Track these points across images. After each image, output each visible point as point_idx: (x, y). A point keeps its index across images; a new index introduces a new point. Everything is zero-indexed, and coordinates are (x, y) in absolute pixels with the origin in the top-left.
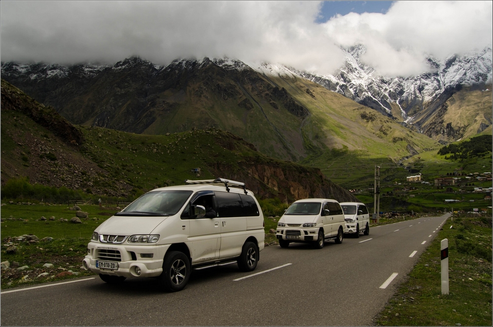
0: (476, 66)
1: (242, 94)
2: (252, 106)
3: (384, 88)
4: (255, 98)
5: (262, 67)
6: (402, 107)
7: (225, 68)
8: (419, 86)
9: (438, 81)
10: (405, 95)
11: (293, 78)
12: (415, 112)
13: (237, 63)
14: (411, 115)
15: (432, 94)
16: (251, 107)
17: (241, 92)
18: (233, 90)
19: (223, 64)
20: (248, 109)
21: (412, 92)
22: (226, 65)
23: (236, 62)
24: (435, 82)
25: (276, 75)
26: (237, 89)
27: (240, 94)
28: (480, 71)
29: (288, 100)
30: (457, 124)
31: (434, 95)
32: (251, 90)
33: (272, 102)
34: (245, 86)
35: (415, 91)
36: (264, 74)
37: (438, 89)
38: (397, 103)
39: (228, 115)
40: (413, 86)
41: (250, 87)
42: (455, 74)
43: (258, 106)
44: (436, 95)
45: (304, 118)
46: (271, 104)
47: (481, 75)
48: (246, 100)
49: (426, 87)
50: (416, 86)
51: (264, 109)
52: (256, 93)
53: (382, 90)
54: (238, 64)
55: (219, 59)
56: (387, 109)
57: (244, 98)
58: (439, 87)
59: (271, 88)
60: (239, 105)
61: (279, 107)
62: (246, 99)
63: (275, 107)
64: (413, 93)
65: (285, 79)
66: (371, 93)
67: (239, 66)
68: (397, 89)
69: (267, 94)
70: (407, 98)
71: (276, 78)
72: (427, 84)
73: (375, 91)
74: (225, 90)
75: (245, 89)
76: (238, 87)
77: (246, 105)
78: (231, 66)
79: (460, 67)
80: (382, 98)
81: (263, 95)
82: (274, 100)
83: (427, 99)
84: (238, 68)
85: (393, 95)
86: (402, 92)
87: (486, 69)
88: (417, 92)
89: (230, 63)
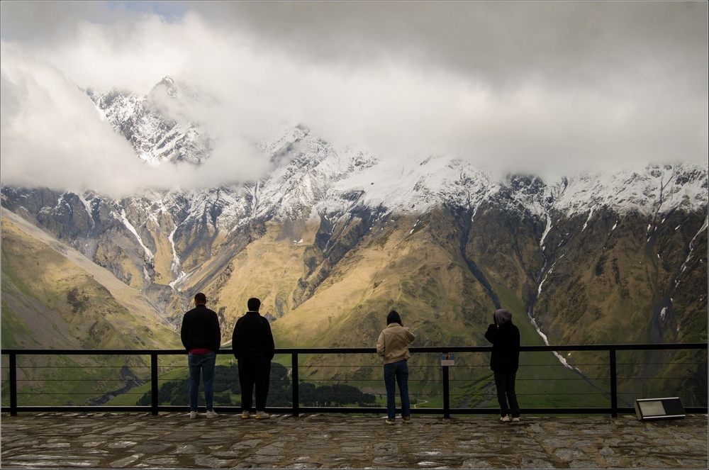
0: (300, 187)
3: (153, 203)
6: (177, 248)
8: (214, 206)
9: (249, 198)
10: (187, 221)
12: (195, 262)
14: (187, 269)
15: (233, 225)
21: (199, 217)
24: (243, 200)
28: (303, 200)
30: (232, 311)
31: (235, 229)
35: (204, 217)
37: (245, 217)
38: (170, 238)
40: (203, 204)
42: (278, 186)
44: (238, 229)
47: (302, 208)
49: (226, 210)
50: (209, 205)
53: (149, 208)
56: (148, 252)
58: (247, 212)
64: (200, 220)
66: (126, 212)
68: (176, 207)
70: (189, 227)
72: (228, 204)
73: (133, 209)
79: (289, 173)
80: (145, 226)
83: (223, 233)
85: (167, 221)
86: (183, 214)
87: (312, 197)
88: (209, 218)
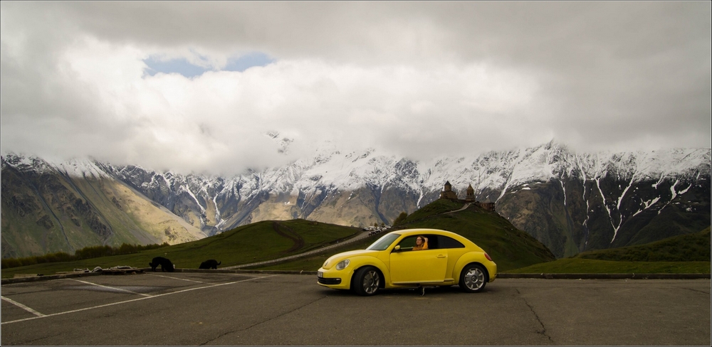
0: (287, 173)
1: (42, 209)
2: (52, 224)
3: (204, 181)
4: (56, 212)
5: (64, 164)
6: (218, 206)
7: (21, 170)
8: (238, 183)
9: (257, 179)
10: (223, 191)
11: (99, 180)
12: (229, 214)
13: (36, 162)
14: (224, 218)
15: (249, 194)
16: (50, 224)
17: (40, 205)
18: (30, 203)
19: (20, 163)
20: (48, 228)
21: (230, 189)
22: (23, 165)
23: (34, 160)
24: (254, 180)
25: (80, 175)
26: (36, 201)
27: (39, 209)
28: (289, 180)
29: (91, 217)
31: (250, 196)
32: (51, 201)
33: (74, 217)
34: (44, 195)
35: (233, 189)
36: (66, 173)
37: (255, 189)
38: (214, 201)
39: (26, 238)
40: (232, 182)
41: (51, 198)
42: (274, 172)
43: (59, 224)
44: (252, 196)
45: (106, 238)
46: (72, 220)
47: (288, 184)
48: (45, 218)
49: (244, 186)
50: (235, 183)
51: (64, 228)
52: (57, 205)
53: (202, 184)
54: (36, 164)
55: (14, 155)
56: (202, 208)
57: (43, 214)
58: (257, 187)
59: (74, 199)
60: (37, 223)
61: (81, 224)
62: (46, 216)
63: (77, 224)
64: (231, 191)
65: (91, 181)
66: (189, 186)
67: (38, 166)
68: (216, 183)
69: (69, 208)
70: (225, 195)
71: (80, 180)
72: (246, 182)
73: (193, 185)
74: (22, 204)
75: (44, 199)
76: (36, 199)
77: (45, 223)
78: (28, 166)
80: (200, 194)
81: (65, 208)
82: (76, 215)
83: (244, 198)
84: (37, 169)
85: (212, 192)
86: (221, 188)
87: (294, 179)
88: (235, 190)
89: (27, 161)
